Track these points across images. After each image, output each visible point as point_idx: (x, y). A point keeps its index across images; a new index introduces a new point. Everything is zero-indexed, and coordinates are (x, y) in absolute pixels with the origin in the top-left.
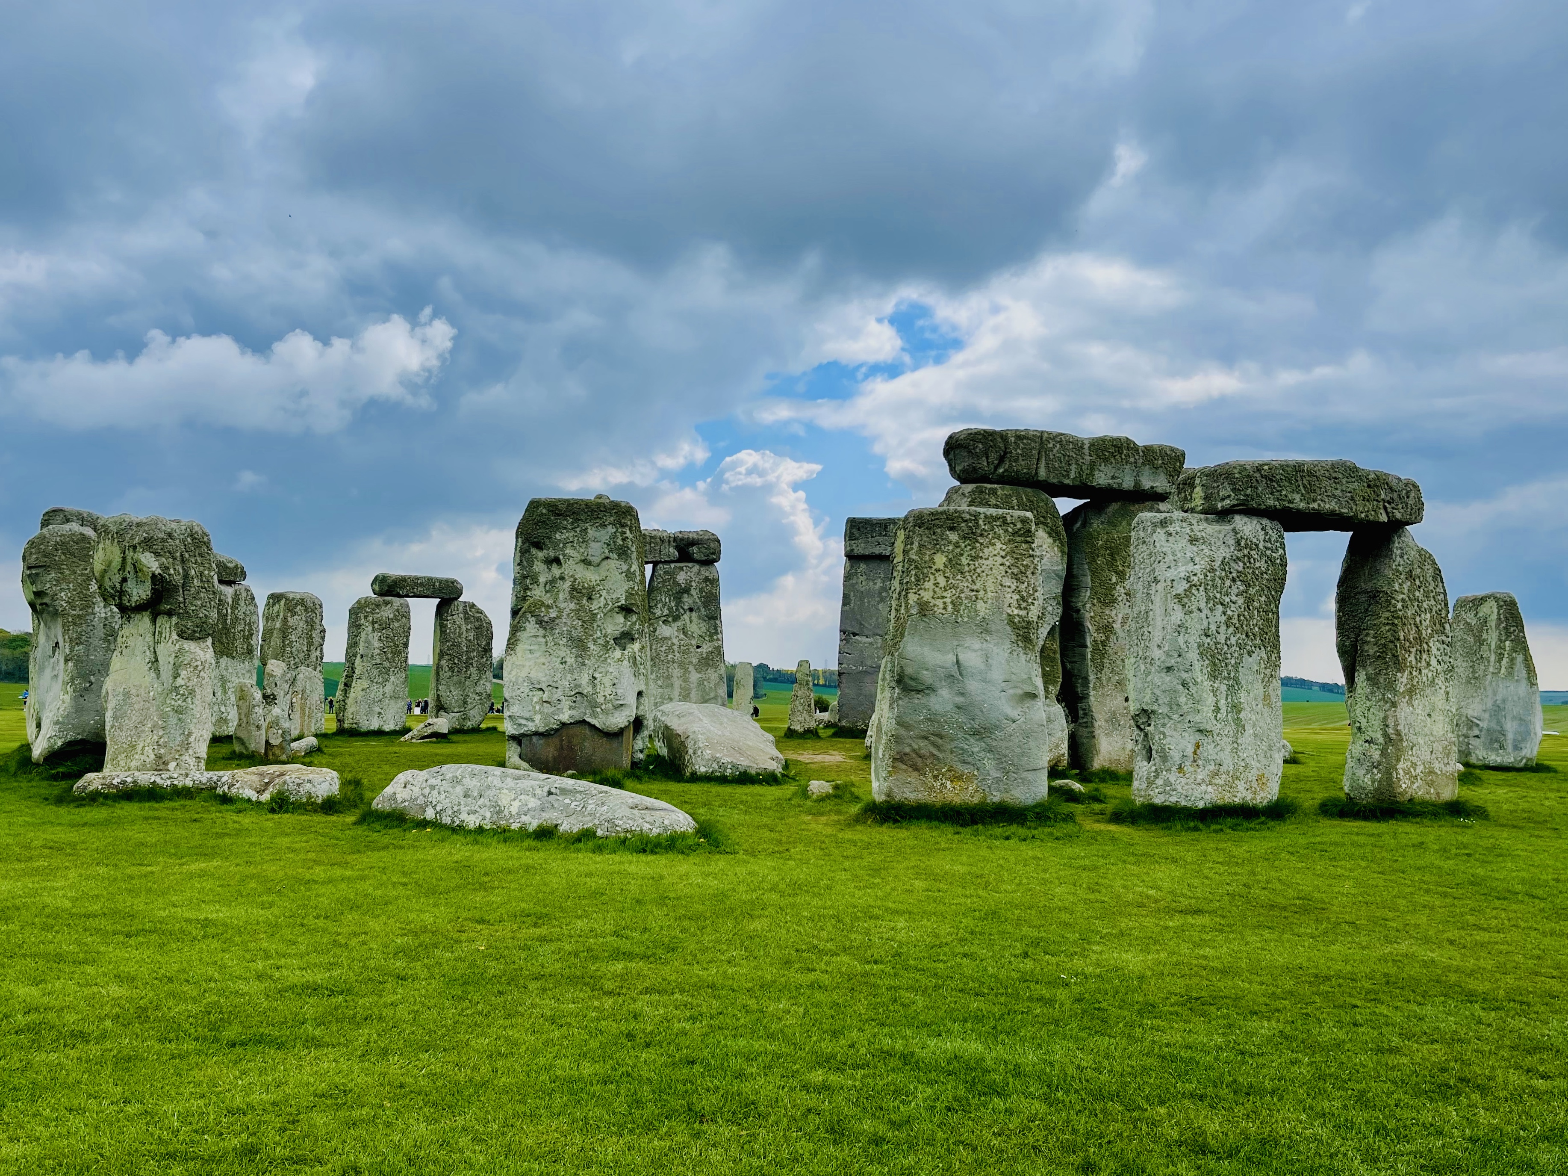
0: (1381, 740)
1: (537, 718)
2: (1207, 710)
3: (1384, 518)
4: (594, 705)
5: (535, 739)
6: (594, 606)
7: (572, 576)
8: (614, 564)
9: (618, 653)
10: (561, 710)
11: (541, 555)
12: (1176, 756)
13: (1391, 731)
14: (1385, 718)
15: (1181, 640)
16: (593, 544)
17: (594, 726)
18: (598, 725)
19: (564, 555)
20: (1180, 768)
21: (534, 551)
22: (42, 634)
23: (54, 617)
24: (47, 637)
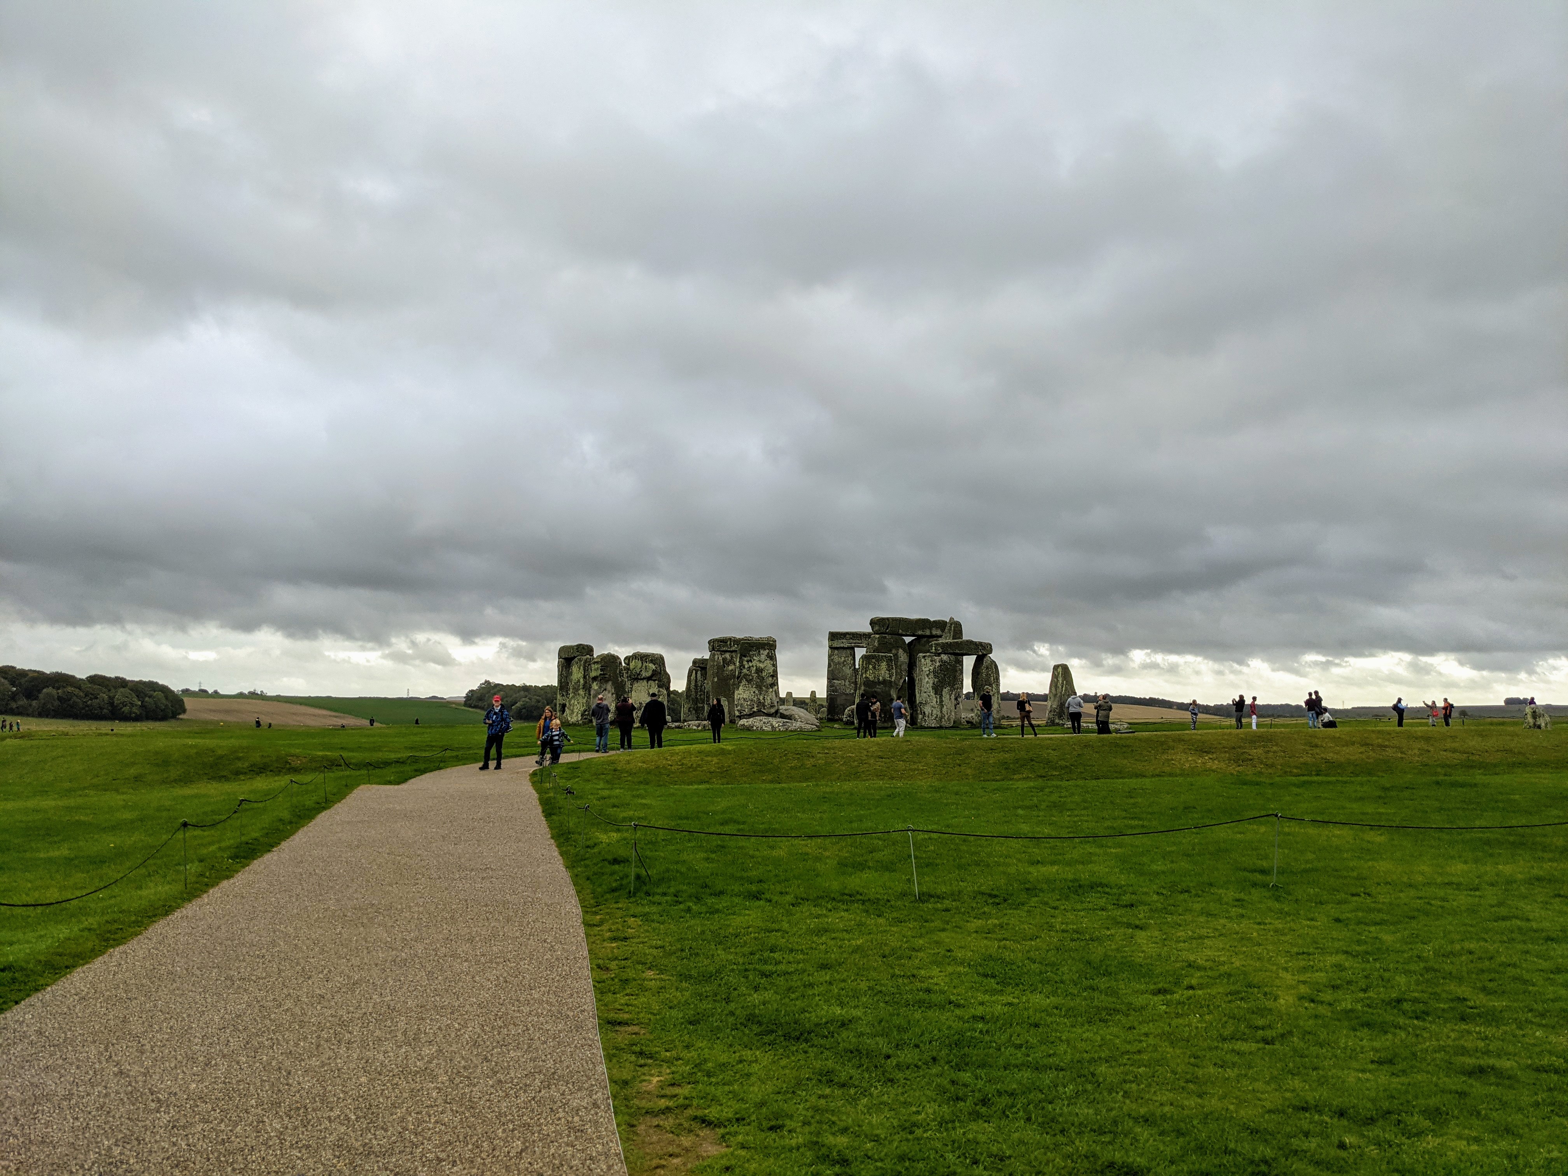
1: (746, 710)
2: (934, 702)
3: (986, 653)
4: (764, 706)
5: (745, 717)
6: (764, 674)
7: (756, 666)
8: (768, 662)
9: (771, 690)
10: (753, 708)
11: (745, 659)
15: (928, 685)
16: (762, 654)
18: (765, 712)
19: (753, 659)
20: (928, 716)
21: (743, 658)
22: (595, 686)
23: (607, 682)
24: (600, 687)
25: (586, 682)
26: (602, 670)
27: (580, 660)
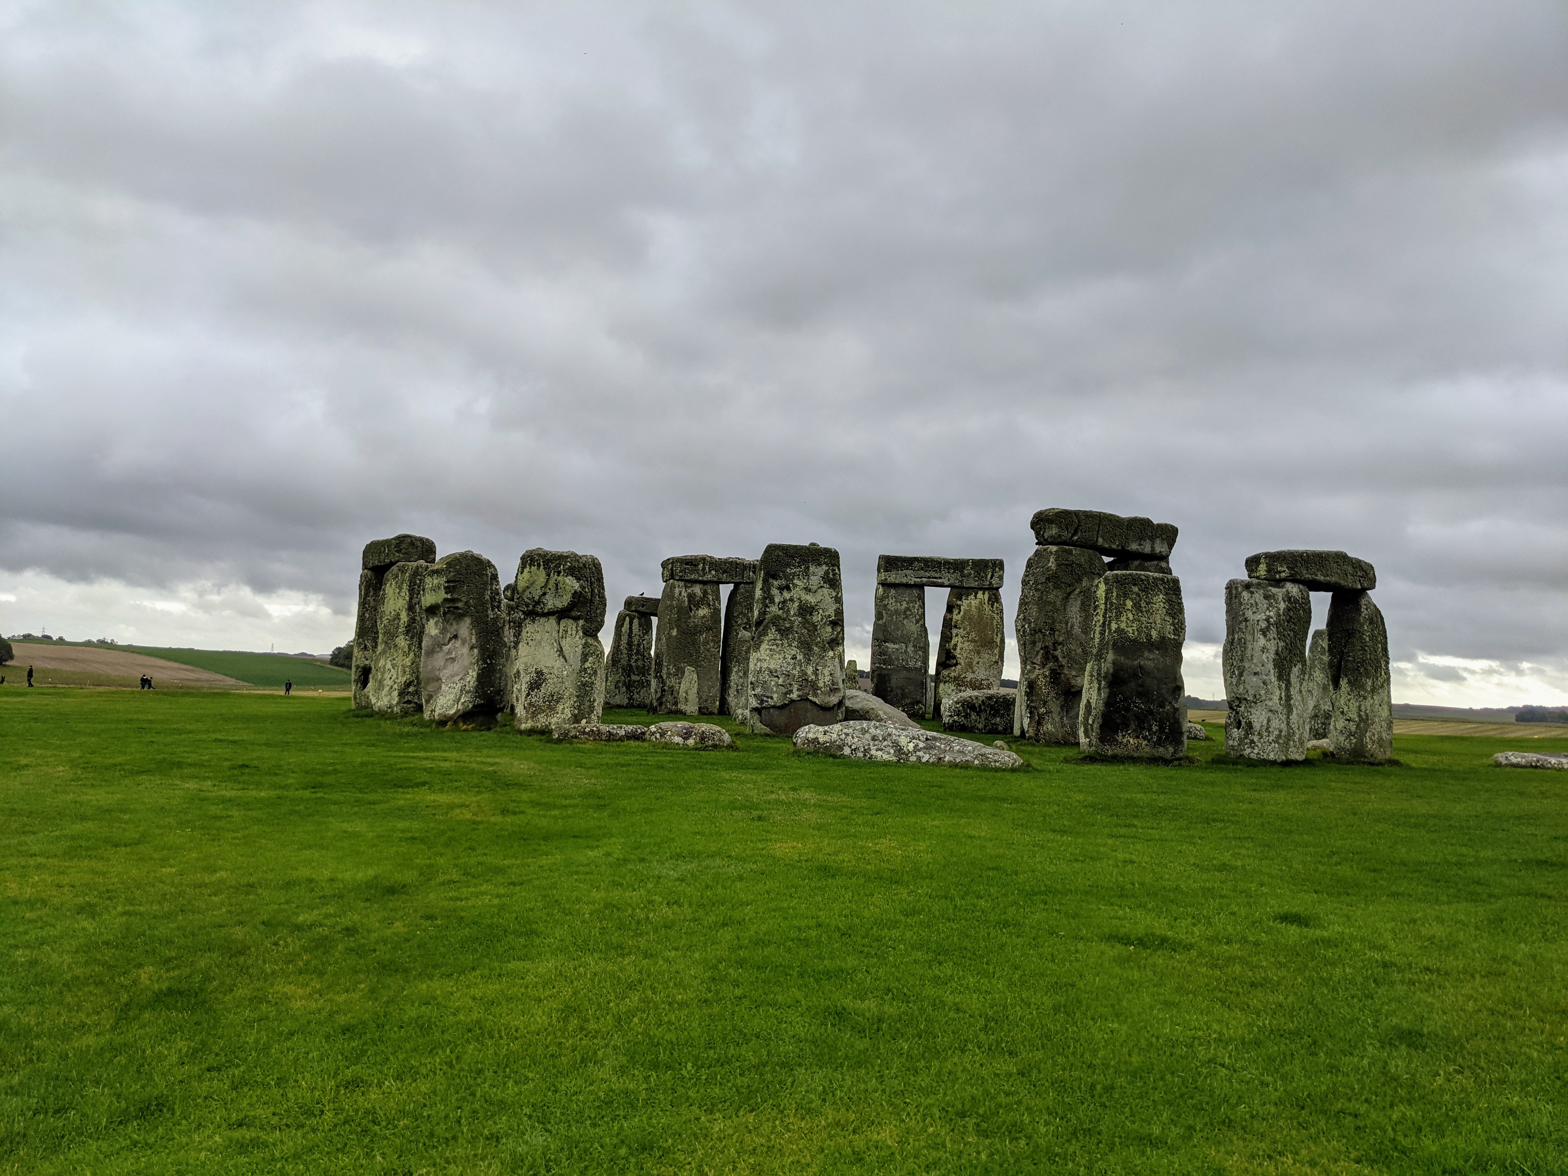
0: (1357, 719)
1: (775, 696)
2: (1276, 699)
3: (1359, 587)
4: (815, 687)
5: (772, 710)
6: (815, 619)
7: (799, 599)
8: (826, 591)
9: (831, 654)
10: (791, 692)
11: (776, 583)
12: (1257, 726)
13: (1362, 713)
14: (1360, 706)
15: (1264, 656)
16: (812, 577)
17: (815, 703)
18: (817, 702)
19: (793, 584)
20: (1259, 734)
21: (771, 580)
22: (432, 628)
23: (460, 617)
24: (443, 631)
25: (412, 620)
26: (448, 590)
27: (403, 570)
